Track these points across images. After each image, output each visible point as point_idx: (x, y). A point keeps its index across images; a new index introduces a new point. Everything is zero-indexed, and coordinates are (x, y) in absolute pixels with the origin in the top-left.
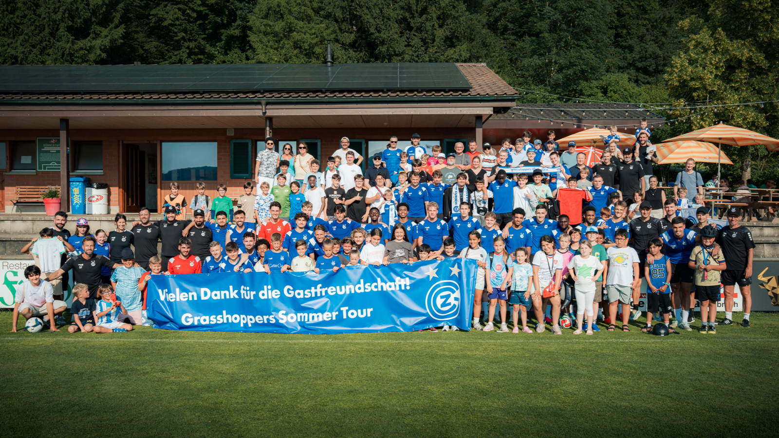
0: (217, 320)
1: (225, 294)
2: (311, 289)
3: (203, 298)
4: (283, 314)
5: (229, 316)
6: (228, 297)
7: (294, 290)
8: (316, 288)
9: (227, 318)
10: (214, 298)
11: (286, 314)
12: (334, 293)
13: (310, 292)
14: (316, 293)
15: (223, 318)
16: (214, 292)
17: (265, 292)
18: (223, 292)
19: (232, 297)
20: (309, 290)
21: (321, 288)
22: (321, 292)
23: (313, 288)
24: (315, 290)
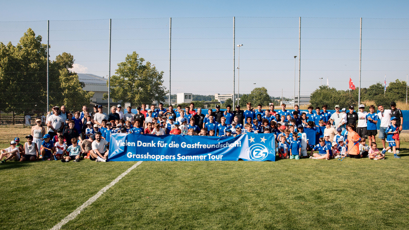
0: (144, 157)
1: (149, 145)
2: (195, 144)
3: (138, 145)
4: (179, 155)
5: (150, 156)
6: (150, 146)
7: (187, 144)
8: (197, 144)
9: (149, 157)
10: (144, 146)
11: (181, 156)
12: (205, 148)
13: (194, 146)
14: (197, 146)
15: (147, 156)
16: (144, 143)
17: (172, 144)
18: (148, 144)
19: (152, 146)
20: (194, 145)
21: (199, 144)
22: (199, 146)
23: (196, 144)
24: (197, 145)
